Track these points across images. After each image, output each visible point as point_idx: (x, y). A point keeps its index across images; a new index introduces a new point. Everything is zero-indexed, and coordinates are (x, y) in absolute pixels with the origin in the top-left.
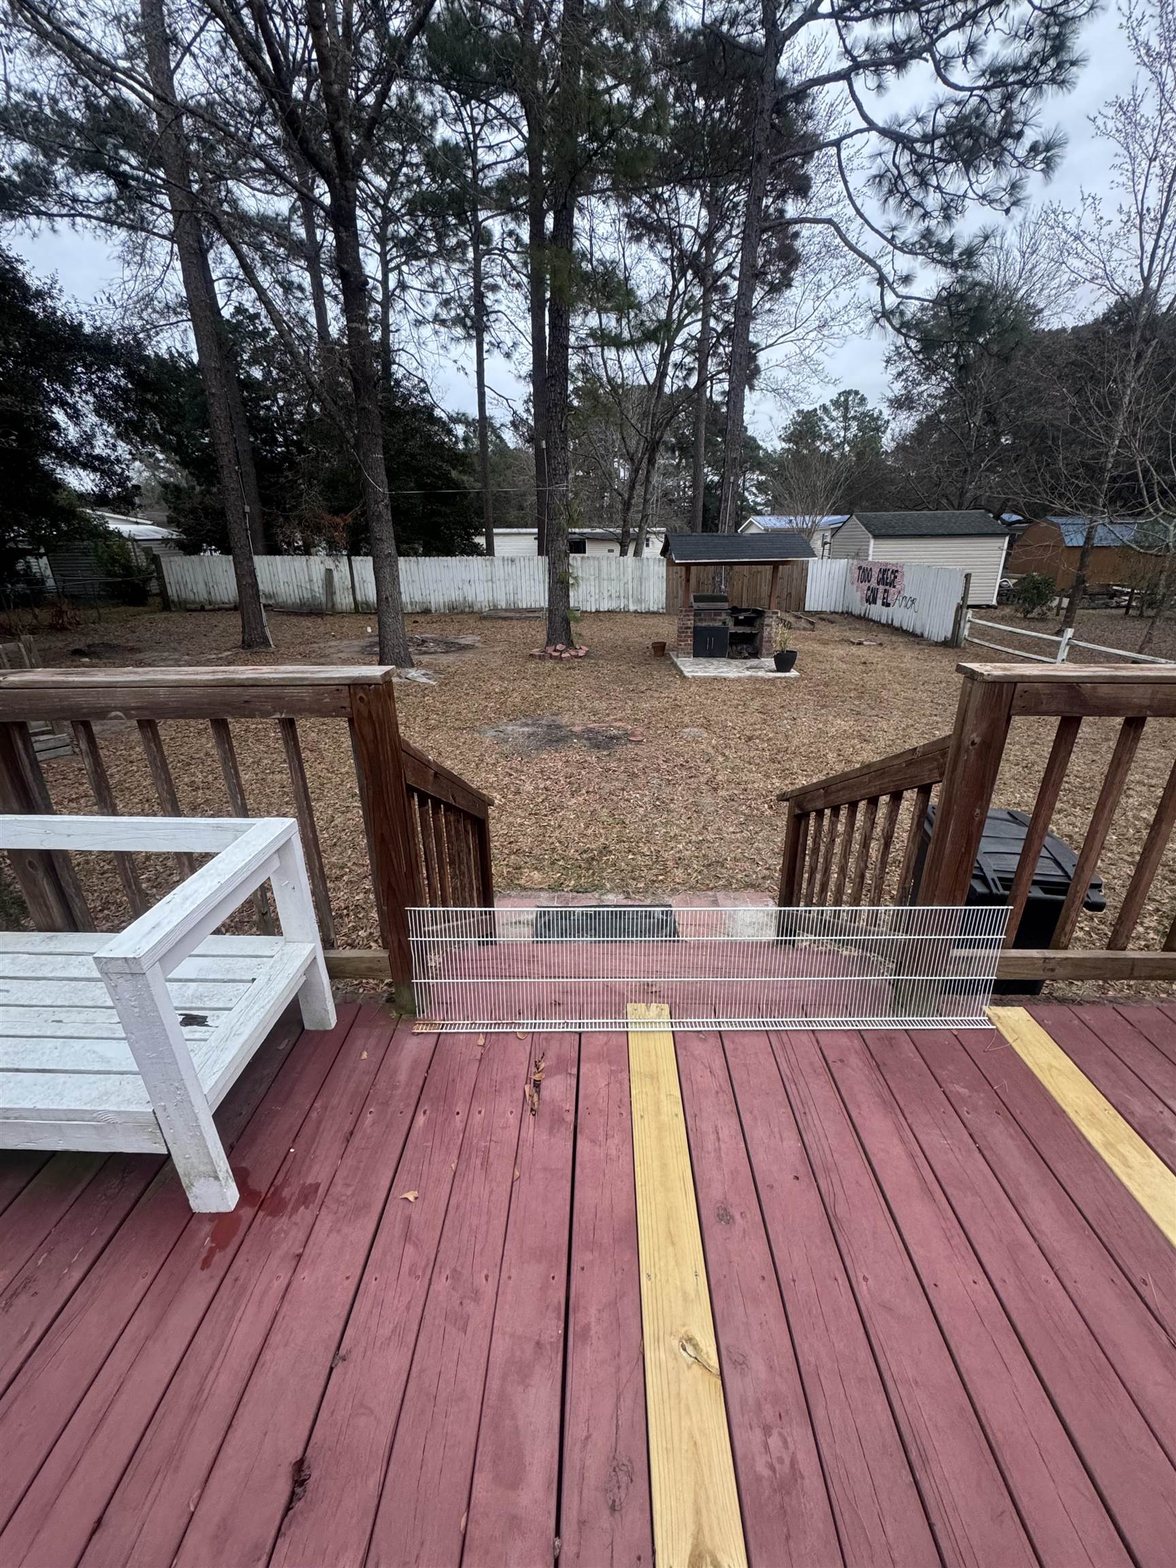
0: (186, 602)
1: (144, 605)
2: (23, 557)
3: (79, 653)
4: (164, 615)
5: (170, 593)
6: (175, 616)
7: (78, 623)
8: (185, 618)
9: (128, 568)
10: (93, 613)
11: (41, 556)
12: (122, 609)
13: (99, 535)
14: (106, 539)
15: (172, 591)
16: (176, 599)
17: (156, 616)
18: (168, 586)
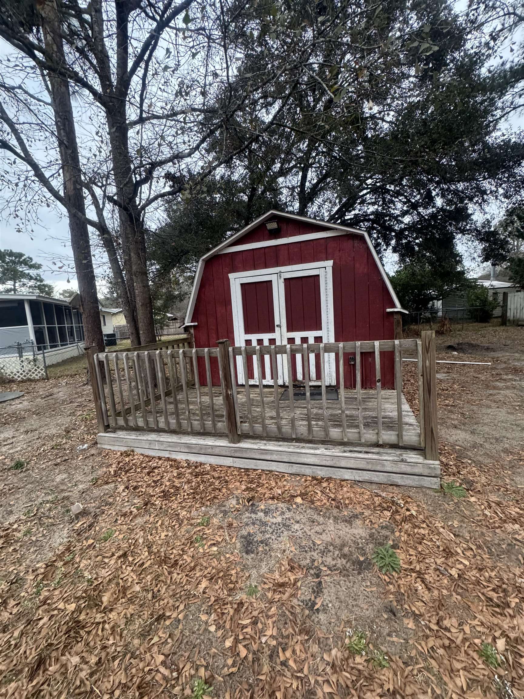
0: (518, 320)
1: (488, 322)
2: (432, 300)
3: (451, 348)
4: (502, 328)
5: (508, 314)
6: (511, 329)
7: (451, 331)
8: (518, 330)
9: (485, 302)
10: (460, 326)
11: (440, 300)
12: (475, 324)
13: (471, 287)
14: (474, 289)
15: (510, 314)
16: (512, 318)
17: (498, 328)
18: (509, 310)
